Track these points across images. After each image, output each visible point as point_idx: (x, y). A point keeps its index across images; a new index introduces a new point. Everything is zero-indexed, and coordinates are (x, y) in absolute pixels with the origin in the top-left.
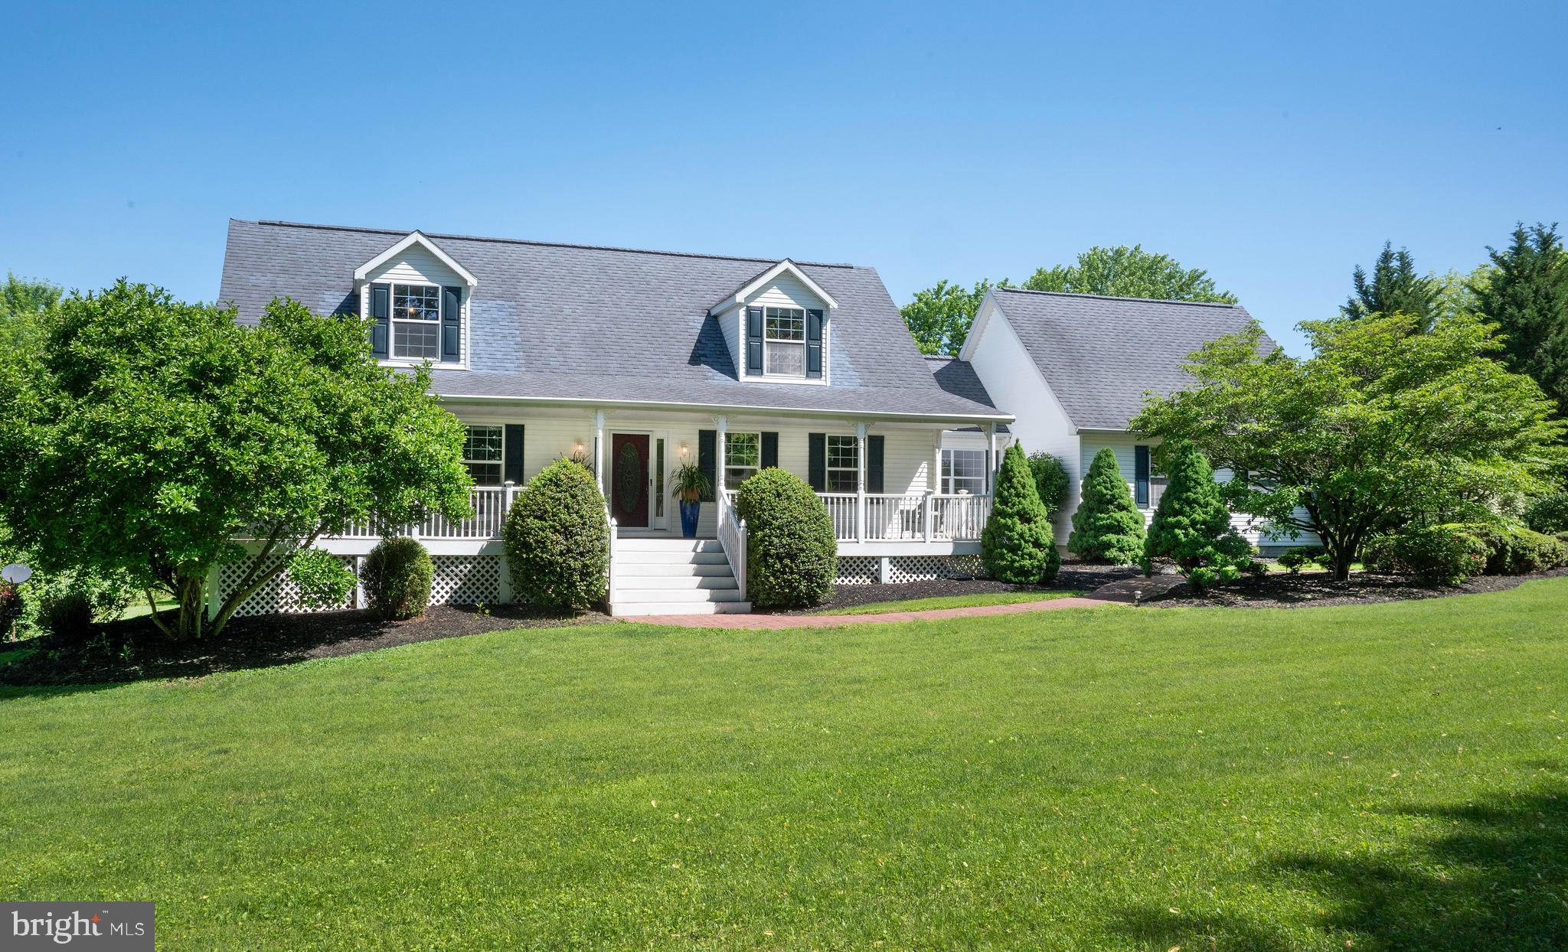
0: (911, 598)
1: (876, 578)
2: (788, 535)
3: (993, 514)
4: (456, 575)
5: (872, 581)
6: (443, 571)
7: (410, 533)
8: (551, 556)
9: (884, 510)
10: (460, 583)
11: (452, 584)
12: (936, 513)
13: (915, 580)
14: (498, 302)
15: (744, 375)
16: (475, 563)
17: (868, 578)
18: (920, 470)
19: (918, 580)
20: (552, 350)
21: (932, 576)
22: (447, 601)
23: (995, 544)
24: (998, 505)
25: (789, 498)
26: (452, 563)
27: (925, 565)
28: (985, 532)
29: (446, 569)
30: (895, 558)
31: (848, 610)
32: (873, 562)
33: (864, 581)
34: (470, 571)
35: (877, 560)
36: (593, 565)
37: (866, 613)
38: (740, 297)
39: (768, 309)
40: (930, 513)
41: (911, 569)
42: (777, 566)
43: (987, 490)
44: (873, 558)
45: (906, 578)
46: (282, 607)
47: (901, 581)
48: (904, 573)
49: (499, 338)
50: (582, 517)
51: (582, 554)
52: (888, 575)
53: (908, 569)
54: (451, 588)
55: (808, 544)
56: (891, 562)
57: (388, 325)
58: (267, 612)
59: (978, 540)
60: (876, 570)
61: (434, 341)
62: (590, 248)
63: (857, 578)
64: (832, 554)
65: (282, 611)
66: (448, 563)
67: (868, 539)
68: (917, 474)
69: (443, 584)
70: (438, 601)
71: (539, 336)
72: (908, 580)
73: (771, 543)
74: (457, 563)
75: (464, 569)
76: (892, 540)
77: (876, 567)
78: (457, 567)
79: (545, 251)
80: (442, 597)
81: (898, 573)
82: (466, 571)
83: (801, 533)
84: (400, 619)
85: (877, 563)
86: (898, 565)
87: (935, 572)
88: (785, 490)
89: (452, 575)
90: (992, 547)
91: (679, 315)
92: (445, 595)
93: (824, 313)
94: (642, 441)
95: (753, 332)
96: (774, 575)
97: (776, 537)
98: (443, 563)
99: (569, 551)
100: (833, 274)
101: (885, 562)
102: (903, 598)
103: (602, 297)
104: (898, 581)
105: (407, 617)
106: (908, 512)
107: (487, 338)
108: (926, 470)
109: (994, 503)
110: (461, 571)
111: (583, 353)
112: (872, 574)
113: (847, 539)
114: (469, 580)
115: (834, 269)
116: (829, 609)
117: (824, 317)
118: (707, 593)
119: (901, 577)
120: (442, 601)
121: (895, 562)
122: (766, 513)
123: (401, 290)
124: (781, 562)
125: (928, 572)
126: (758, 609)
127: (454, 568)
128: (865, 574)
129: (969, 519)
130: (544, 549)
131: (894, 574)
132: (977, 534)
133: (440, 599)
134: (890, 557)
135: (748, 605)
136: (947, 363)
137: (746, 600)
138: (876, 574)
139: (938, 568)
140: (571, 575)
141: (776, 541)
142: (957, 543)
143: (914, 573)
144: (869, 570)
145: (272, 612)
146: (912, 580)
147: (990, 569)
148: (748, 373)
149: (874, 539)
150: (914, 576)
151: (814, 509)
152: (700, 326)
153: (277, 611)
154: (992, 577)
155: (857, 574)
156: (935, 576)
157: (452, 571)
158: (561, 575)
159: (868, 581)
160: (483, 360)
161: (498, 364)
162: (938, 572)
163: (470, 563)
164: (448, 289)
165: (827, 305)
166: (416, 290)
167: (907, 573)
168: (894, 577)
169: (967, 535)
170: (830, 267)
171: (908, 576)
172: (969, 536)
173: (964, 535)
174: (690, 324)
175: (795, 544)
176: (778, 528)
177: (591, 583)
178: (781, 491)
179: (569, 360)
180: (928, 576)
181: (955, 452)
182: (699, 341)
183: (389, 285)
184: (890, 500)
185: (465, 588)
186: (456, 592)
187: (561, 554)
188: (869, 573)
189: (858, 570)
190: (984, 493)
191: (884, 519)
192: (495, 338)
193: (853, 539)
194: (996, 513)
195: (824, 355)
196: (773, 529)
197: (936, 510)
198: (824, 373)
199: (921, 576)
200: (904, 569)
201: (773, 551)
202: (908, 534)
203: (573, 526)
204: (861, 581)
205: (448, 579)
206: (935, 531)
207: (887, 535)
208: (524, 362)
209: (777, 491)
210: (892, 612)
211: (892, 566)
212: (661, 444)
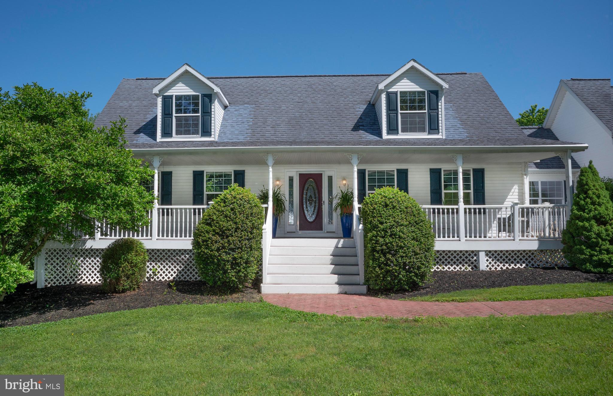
0: (500, 286)
1: (475, 266)
2: (391, 236)
3: (572, 219)
4: (180, 262)
5: (472, 269)
6: (172, 259)
7: (129, 235)
8: (211, 251)
9: (485, 218)
10: (183, 267)
11: (178, 267)
12: (523, 219)
13: (507, 268)
14: (245, 106)
15: (386, 134)
16: (191, 254)
17: (469, 266)
18: (513, 190)
19: (510, 268)
20: (269, 128)
21: (521, 265)
22: (174, 278)
23: (574, 241)
24: (576, 212)
25: (394, 207)
26: (177, 254)
27: (515, 257)
28: (564, 233)
29: (173, 258)
30: (490, 252)
31: (439, 296)
32: (472, 255)
33: (466, 268)
34: (188, 259)
35: (476, 253)
36: (241, 258)
37: (453, 300)
38: (381, 86)
39: (401, 92)
40: (518, 219)
41: (504, 260)
42: (382, 259)
43: (566, 201)
44: (473, 252)
45: (500, 267)
46: (79, 280)
47: (496, 268)
48: (498, 263)
49: (240, 123)
50: (236, 223)
51: (233, 250)
52: (484, 264)
53: (501, 260)
54: (178, 270)
55: (406, 243)
56: (487, 255)
57: (172, 118)
58: (70, 283)
59: (559, 238)
60: (475, 260)
61: (197, 125)
62: (305, 76)
63: (461, 266)
64: (428, 250)
65: (78, 282)
66: (174, 254)
67: (468, 238)
68: (511, 194)
69: (172, 267)
70: (169, 278)
71: (263, 121)
72: (501, 268)
73: (377, 241)
74: (180, 254)
75: (184, 258)
76: (492, 238)
77: (475, 258)
78: (180, 256)
79: (279, 80)
80: (172, 275)
81: (493, 263)
82: (186, 259)
83: (401, 233)
84: (119, 292)
85: (475, 255)
86: (493, 257)
87: (524, 262)
88: (391, 202)
89: (178, 261)
90: (572, 244)
91: (350, 105)
92: (173, 274)
93: (440, 92)
94: (318, 178)
95: (391, 108)
96: (379, 266)
97: (380, 237)
98: (172, 254)
99: (224, 247)
100: (453, 78)
101: (482, 255)
102: (493, 285)
103: (306, 99)
104: (493, 269)
105: (124, 291)
106: (504, 219)
107: (232, 124)
108: (517, 191)
109: (572, 210)
110: (183, 259)
111: (286, 129)
112: (472, 263)
113: (451, 238)
114: (188, 265)
115: (454, 75)
116: (427, 294)
117: (439, 95)
118: (335, 278)
119: (496, 266)
120: (171, 278)
121: (490, 255)
122: (376, 219)
123: (179, 98)
124: (385, 256)
125: (518, 262)
126: (371, 292)
127: (179, 258)
128: (466, 263)
129: (552, 223)
130: (207, 247)
131: (490, 263)
132: (559, 234)
133: (170, 277)
134: (486, 251)
135: (364, 289)
136: (534, 130)
137: (364, 284)
138: (475, 263)
139: (526, 259)
140: (225, 265)
141: (381, 240)
142: (541, 240)
143: (507, 263)
144: (469, 260)
145: (73, 283)
146: (504, 268)
147: (571, 261)
148: (388, 133)
149: (473, 238)
150: (507, 265)
151: (414, 216)
152: (362, 110)
153: (76, 283)
154: (573, 268)
155: (460, 263)
156: (524, 265)
157: (177, 259)
158: (219, 265)
159: (469, 269)
160: (227, 135)
161: (234, 137)
162: (527, 262)
163: (188, 254)
164: (204, 96)
165: (441, 86)
166: (187, 97)
167: (501, 263)
168: (490, 266)
169: (550, 234)
170: (451, 74)
171: (501, 265)
172: (552, 235)
173: (547, 235)
174: (357, 109)
175: (395, 242)
176: (383, 230)
177: (240, 271)
178: (388, 203)
179: (277, 132)
180: (518, 265)
181: (542, 182)
182: (360, 118)
183: (172, 96)
184: (490, 209)
185: (186, 270)
186: (180, 273)
187: (218, 250)
188: (469, 263)
189: (461, 260)
190: (563, 203)
191: (485, 224)
192: (238, 123)
193: (456, 238)
194: (574, 218)
195: (440, 119)
196: (379, 231)
197: (523, 216)
198: (440, 131)
199: (513, 265)
200: (498, 260)
201: (378, 248)
202: (503, 234)
203: (229, 230)
204: (463, 268)
205: (175, 264)
206: (523, 232)
207: (489, 235)
208: (250, 135)
209: (386, 203)
210: (476, 300)
211: (487, 258)
212: (330, 178)
